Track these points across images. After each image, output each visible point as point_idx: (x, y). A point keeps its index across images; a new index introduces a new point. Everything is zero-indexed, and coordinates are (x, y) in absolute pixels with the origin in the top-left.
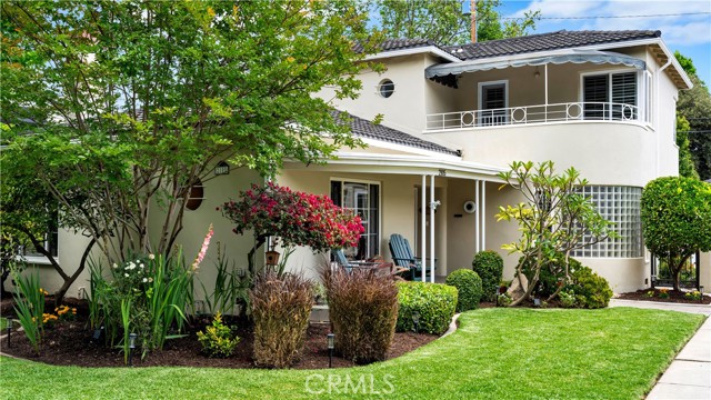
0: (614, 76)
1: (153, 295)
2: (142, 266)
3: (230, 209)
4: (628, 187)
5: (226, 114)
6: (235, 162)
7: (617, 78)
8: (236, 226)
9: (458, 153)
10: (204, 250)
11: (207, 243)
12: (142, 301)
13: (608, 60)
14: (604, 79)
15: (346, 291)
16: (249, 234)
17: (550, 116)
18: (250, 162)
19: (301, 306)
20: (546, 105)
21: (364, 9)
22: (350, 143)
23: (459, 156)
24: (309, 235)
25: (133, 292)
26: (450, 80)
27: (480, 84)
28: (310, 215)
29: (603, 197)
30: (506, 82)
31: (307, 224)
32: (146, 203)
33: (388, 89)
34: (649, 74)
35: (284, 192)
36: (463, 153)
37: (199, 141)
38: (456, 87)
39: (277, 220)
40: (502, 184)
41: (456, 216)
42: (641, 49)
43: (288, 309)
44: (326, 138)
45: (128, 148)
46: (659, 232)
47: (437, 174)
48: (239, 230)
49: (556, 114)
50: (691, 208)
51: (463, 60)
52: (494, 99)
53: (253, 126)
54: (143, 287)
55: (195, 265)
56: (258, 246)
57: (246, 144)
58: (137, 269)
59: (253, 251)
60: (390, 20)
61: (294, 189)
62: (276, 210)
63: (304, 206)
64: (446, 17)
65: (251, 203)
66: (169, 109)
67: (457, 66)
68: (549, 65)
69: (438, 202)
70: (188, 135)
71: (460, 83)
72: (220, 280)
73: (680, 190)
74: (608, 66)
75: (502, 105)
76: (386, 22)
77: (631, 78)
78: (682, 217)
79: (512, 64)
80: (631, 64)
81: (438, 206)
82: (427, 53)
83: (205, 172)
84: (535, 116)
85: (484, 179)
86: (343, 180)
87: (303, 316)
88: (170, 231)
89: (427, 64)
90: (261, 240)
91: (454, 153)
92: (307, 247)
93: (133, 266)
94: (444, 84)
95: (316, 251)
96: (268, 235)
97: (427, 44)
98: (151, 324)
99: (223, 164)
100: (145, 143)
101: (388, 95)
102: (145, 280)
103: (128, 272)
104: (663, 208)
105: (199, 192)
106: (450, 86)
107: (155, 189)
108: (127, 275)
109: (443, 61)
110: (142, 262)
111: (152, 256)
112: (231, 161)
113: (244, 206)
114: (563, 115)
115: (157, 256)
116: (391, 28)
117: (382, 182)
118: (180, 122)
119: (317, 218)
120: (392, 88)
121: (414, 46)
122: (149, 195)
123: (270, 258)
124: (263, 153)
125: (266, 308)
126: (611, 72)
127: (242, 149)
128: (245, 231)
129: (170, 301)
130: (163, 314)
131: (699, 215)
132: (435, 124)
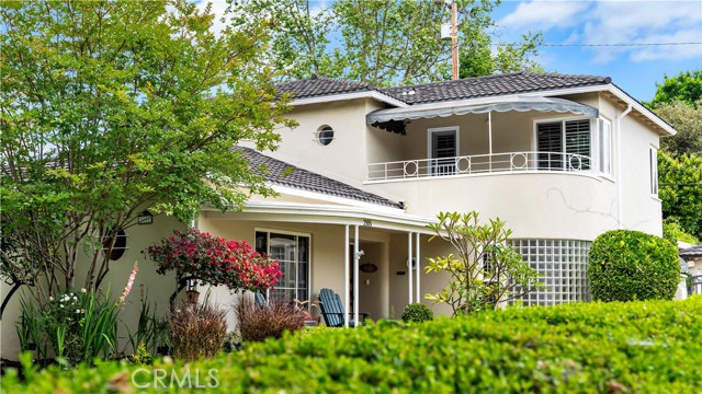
0: (567, 124)
1: (84, 324)
2: (75, 298)
3: (154, 252)
4: (582, 241)
5: (150, 167)
6: (155, 210)
7: (571, 126)
8: (158, 268)
9: (401, 206)
10: (130, 284)
11: (132, 278)
12: (75, 329)
13: (553, 108)
14: (557, 126)
15: (257, 320)
16: (171, 274)
17: (494, 166)
18: (168, 209)
19: (215, 332)
20: (491, 154)
21: (322, 30)
22: (264, 192)
23: (402, 208)
24: (225, 275)
25: (68, 321)
26: (397, 127)
27: (430, 131)
28: (227, 257)
29: (549, 251)
30: (457, 128)
31: (223, 265)
32: (75, 247)
33: (327, 135)
34: (606, 122)
35: (204, 238)
36: (406, 205)
37: (125, 190)
38: (404, 134)
39: (196, 261)
40: (431, 236)
41: (399, 273)
42: (594, 96)
43: (204, 335)
44: (241, 188)
45: (66, 195)
46: (602, 287)
47: (362, 224)
48: (162, 271)
49: (501, 164)
50: (632, 261)
51: (411, 104)
52: (445, 147)
53: (172, 178)
54: (77, 317)
55: (122, 298)
56: (180, 290)
57: (167, 194)
58: (72, 300)
59: (174, 296)
60: (356, 43)
61: (214, 235)
62: (196, 253)
63: (222, 249)
64: (423, 40)
65: (173, 246)
66: (100, 164)
67: (402, 111)
68: (493, 112)
69: (362, 252)
70: (116, 185)
71: (408, 128)
72: (143, 320)
73: (622, 243)
74: (553, 113)
75: (453, 154)
76: (350, 45)
77: (584, 126)
78: (623, 270)
79: (456, 111)
80: (579, 112)
81: (362, 256)
82: (368, 98)
83: (129, 220)
84: (481, 166)
85: (419, 232)
86: (269, 231)
87: (217, 341)
88: (96, 274)
89: (368, 109)
90: (183, 283)
91: (395, 205)
92: (225, 286)
93: (67, 298)
94: (389, 130)
95: (233, 291)
96: (190, 278)
97: (368, 89)
98: (83, 350)
99: (146, 213)
100: (79, 191)
101: (327, 143)
102: (78, 311)
103: (63, 303)
104: (606, 261)
105: (122, 242)
106: (397, 132)
107: (83, 234)
108: (62, 306)
109: (388, 106)
110: (75, 295)
111: (84, 290)
112: (152, 209)
113: (168, 250)
114: (508, 165)
115: (89, 290)
116: (356, 52)
117: (312, 235)
118: (109, 174)
119: (233, 260)
120: (331, 134)
121: (354, 90)
122: (77, 240)
123: (190, 297)
124: (181, 202)
125: (184, 333)
126: (564, 119)
127: (164, 199)
128: (167, 272)
129: (99, 331)
130: (92, 343)
131: (639, 268)
132: (377, 174)
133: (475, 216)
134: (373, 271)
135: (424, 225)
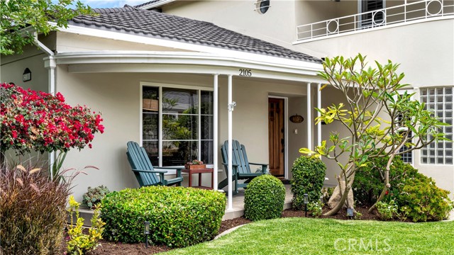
17: (409, 16)
20: (405, 4)
33: (265, 4)
47: (237, 73)
86: (160, 85)
99: (27, 71)
101: (265, 11)
120: (269, 3)
132: (304, 34)
133: (362, 60)
134: (299, 122)
135: (315, 74)
